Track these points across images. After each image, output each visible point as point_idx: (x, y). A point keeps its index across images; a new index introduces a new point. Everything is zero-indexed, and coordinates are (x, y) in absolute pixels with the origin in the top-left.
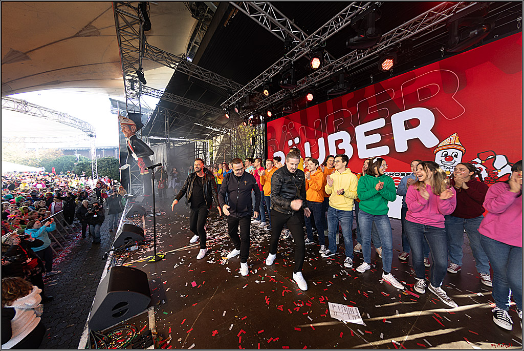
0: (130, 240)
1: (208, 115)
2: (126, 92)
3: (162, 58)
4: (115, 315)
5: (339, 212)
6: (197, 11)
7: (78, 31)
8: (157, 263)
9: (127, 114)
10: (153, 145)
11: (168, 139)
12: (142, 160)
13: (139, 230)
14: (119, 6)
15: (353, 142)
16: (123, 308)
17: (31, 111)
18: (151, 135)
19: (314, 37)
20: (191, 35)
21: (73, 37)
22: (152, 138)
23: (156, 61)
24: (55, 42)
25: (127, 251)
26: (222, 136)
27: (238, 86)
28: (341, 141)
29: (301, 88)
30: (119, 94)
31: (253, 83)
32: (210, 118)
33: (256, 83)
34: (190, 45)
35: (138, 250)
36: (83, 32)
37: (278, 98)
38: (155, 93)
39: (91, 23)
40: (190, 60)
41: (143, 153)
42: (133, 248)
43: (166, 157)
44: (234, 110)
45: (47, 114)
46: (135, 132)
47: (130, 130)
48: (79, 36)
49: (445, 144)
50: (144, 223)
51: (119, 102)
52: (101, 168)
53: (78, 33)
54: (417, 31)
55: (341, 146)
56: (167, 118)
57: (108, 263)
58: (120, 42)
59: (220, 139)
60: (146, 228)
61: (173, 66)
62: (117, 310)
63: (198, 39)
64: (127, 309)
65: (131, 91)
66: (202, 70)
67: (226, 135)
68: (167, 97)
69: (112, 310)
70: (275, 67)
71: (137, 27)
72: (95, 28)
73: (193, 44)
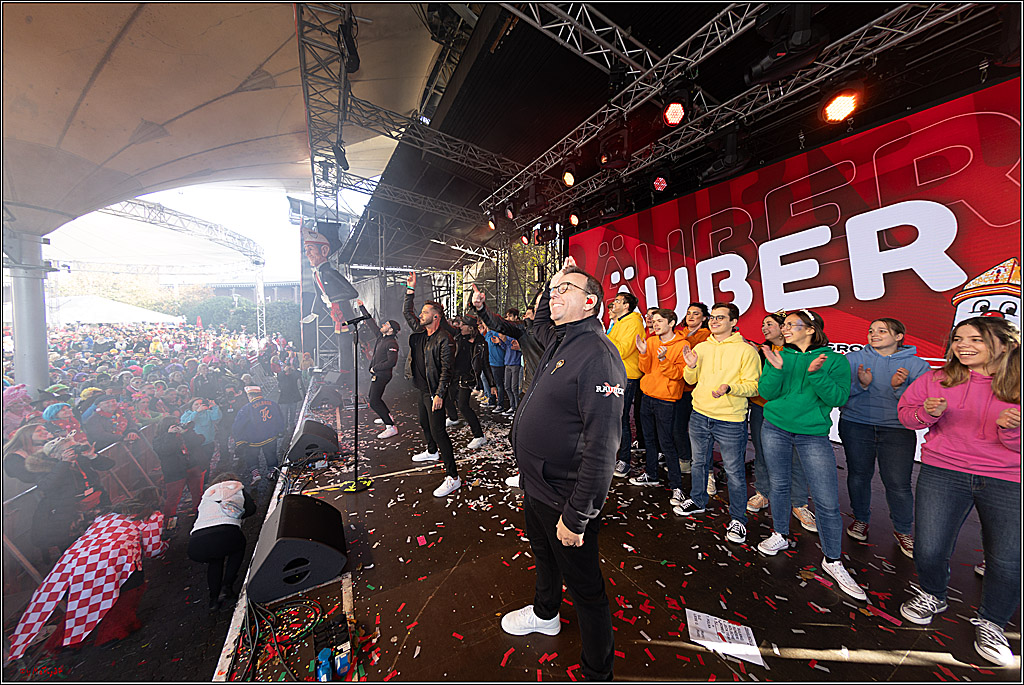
0: (315, 451)
1: (455, 223)
2: (315, 185)
3: (376, 119)
4: (290, 580)
5: (714, 423)
6: (442, 27)
7: (241, 82)
8: (359, 495)
9: (315, 224)
10: (358, 280)
11: (383, 269)
12: (338, 306)
13: (332, 434)
14: (307, 32)
15: (754, 278)
16: (301, 569)
17: (169, 222)
18: (354, 262)
19: (674, 59)
20: (428, 75)
21: (233, 93)
22: (355, 266)
23: (367, 126)
24: (207, 103)
25: (310, 469)
26: (481, 264)
27: (513, 166)
28: (726, 274)
29: (642, 166)
30: (304, 188)
31: (543, 159)
32: (458, 230)
33: (550, 159)
34: (426, 92)
35: (328, 469)
36: (249, 84)
37: (593, 188)
38: (363, 186)
39: (261, 66)
40: (426, 121)
41: (339, 295)
42: (319, 465)
43: (378, 302)
44: (504, 214)
45: (191, 226)
46: (327, 257)
47: (320, 253)
48: (243, 90)
49: (982, 284)
50: (338, 421)
51: (303, 202)
52: (272, 319)
53: (241, 86)
54: (917, 30)
55: (724, 286)
57: (279, 486)
58: (307, 97)
59: (475, 270)
60: (342, 429)
61: (394, 134)
62: (291, 572)
63: (442, 80)
64: (306, 573)
65: (323, 183)
66: (447, 139)
67: (489, 262)
68: (384, 192)
69: (284, 570)
70: (588, 125)
71: (336, 67)
72: (268, 74)
73: (433, 90)
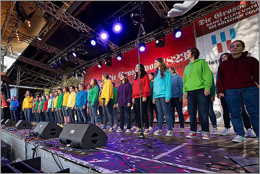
20: (42, 28)
34: (41, 32)
40: (40, 39)
56: (19, 71)
63: (46, 29)
73: (43, 31)
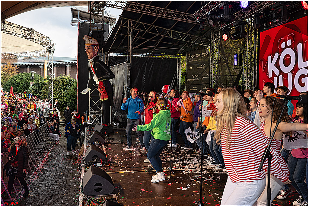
0: (97, 158)
4: (96, 190)
10: (112, 65)
11: (130, 55)
12: (102, 83)
13: (103, 152)
16: (100, 187)
18: (111, 51)
22: (112, 55)
41: (104, 76)
42: (99, 165)
47: (93, 51)
51: (81, 11)
56: (130, 30)
62: (97, 187)
64: (102, 189)
69: (94, 186)
